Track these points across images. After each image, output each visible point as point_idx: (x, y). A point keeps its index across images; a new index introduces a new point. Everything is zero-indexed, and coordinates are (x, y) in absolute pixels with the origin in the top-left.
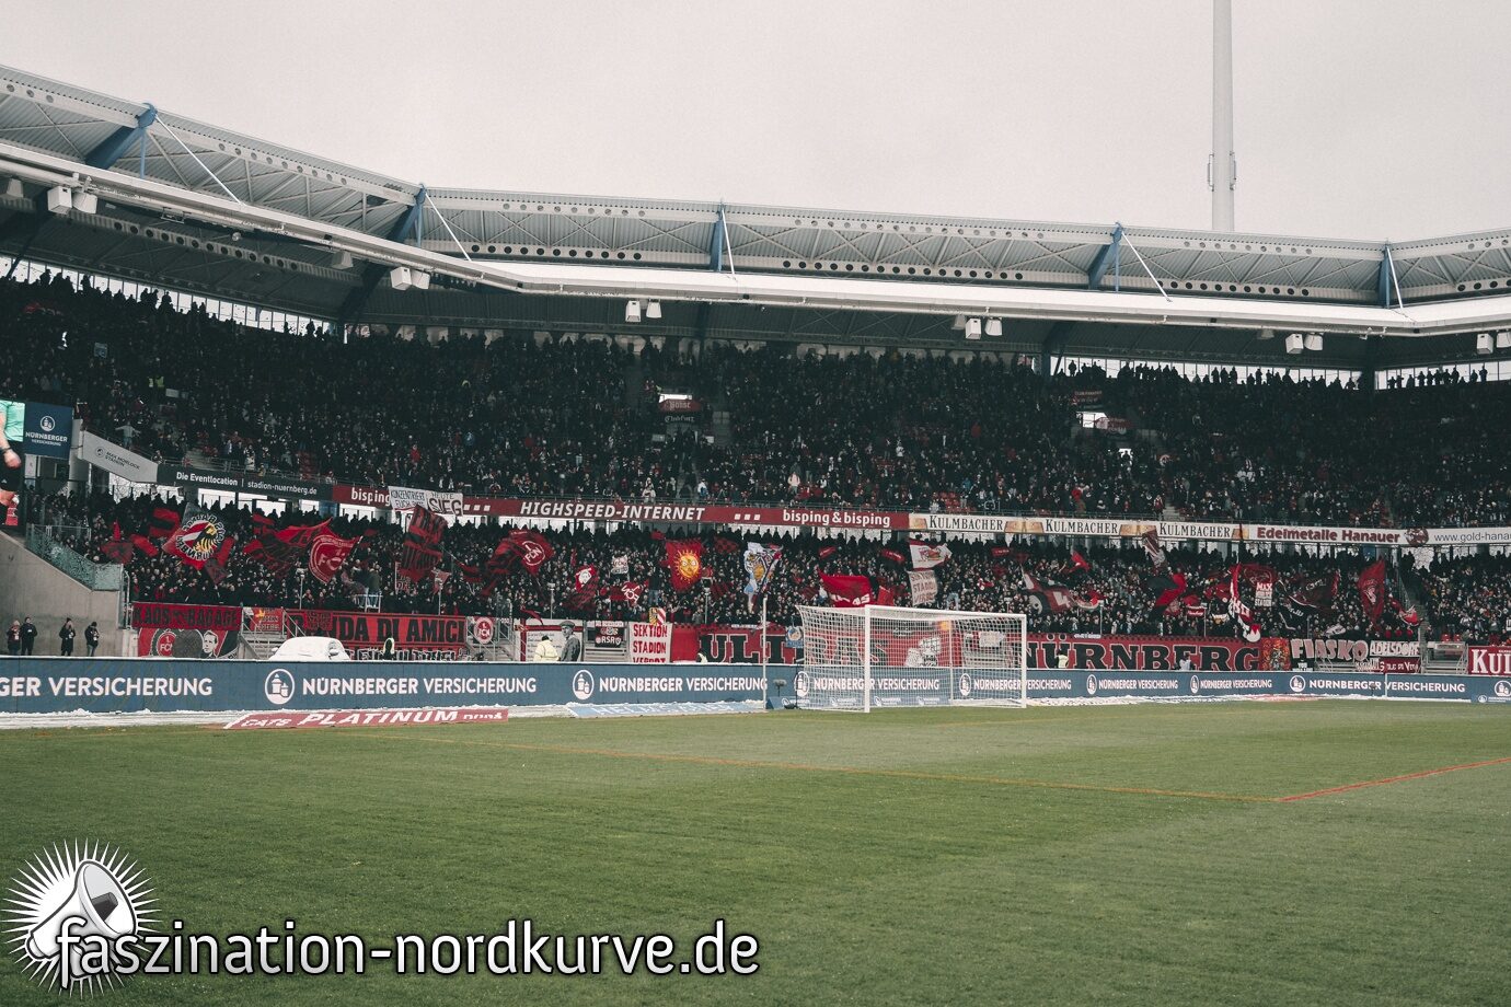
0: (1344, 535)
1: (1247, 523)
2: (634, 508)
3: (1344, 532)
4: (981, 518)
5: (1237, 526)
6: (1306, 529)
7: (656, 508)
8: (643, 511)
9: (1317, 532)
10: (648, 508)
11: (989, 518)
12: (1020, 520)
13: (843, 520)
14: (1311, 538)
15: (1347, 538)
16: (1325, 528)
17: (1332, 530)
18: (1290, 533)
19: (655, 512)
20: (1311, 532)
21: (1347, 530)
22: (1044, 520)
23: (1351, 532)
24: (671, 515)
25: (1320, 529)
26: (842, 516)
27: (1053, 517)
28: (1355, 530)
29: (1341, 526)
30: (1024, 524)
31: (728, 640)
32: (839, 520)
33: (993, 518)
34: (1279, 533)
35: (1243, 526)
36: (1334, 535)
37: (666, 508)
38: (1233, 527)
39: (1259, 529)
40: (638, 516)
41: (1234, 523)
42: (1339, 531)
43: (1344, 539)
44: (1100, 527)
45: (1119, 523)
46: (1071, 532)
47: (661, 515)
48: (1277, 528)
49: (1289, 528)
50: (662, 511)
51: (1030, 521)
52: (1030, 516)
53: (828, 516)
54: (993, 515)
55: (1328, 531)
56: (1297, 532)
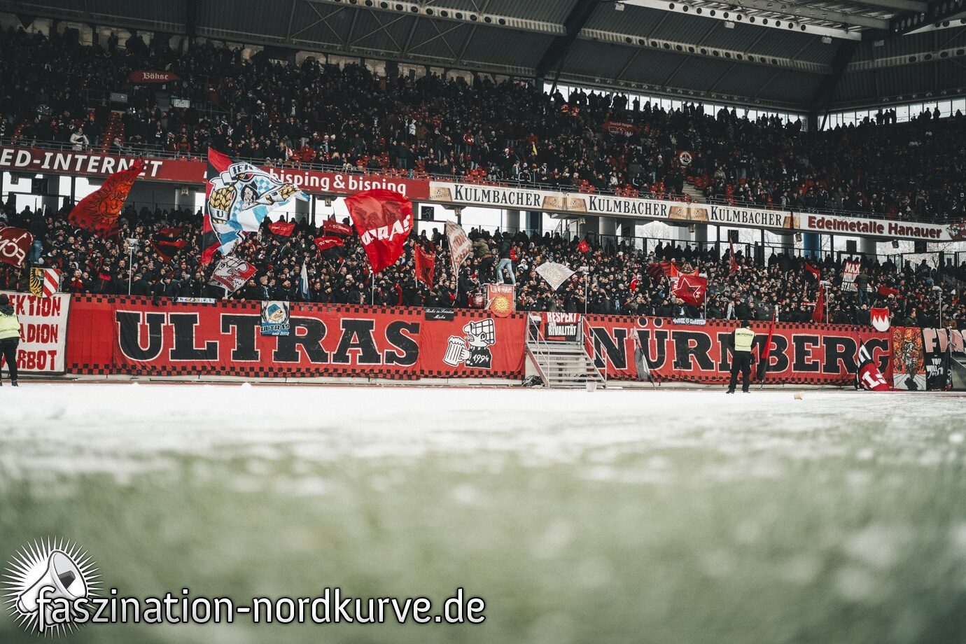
0: (891, 228)
1: (797, 211)
2: (60, 156)
3: (890, 224)
4: (516, 190)
5: (788, 214)
6: (855, 220)
7: (93, 158)
8: (74, 162)
9: (865, 224)
10: (80, 158)
11: (525, 191)
12: (560, 195)
13: (347, 185)
14: (859, 230)
15: (893, 231)
16: (873, 220)
17: (879, 222)
18: (839, 223)
19: (91, 163)
20: (859, 223)
21: (893, 223)
22: (586, 197)
23: (896, 225)
24: (115, 168)
25: (867, 221)
26: (346, 180)
27: (597, 193)
28: (900, 224)
29: (887, 219)
30: (565, 200)
31: (167, 322)
32: (342, 186)
33: (529, 191)
34: (829, 223)
35: (795, 214)
36: (881, 228)
37: (107, 159)
38: (784, 214)
39: (810, 218)
40: (66, 167)
41: (786, 210)
42: (885, 223)
43: (890, 232)
44: (648, 208)
45: (669, 204)
46: (617, 212)
47: (99, 167)
48: (827, 218)
49: (839, 219)
50: (101, 162)
51: (571, 196)
52: (570, 191)
53: (328, 180)
54: (528, 187)
55: (875, 223)
56: (846, 223)
